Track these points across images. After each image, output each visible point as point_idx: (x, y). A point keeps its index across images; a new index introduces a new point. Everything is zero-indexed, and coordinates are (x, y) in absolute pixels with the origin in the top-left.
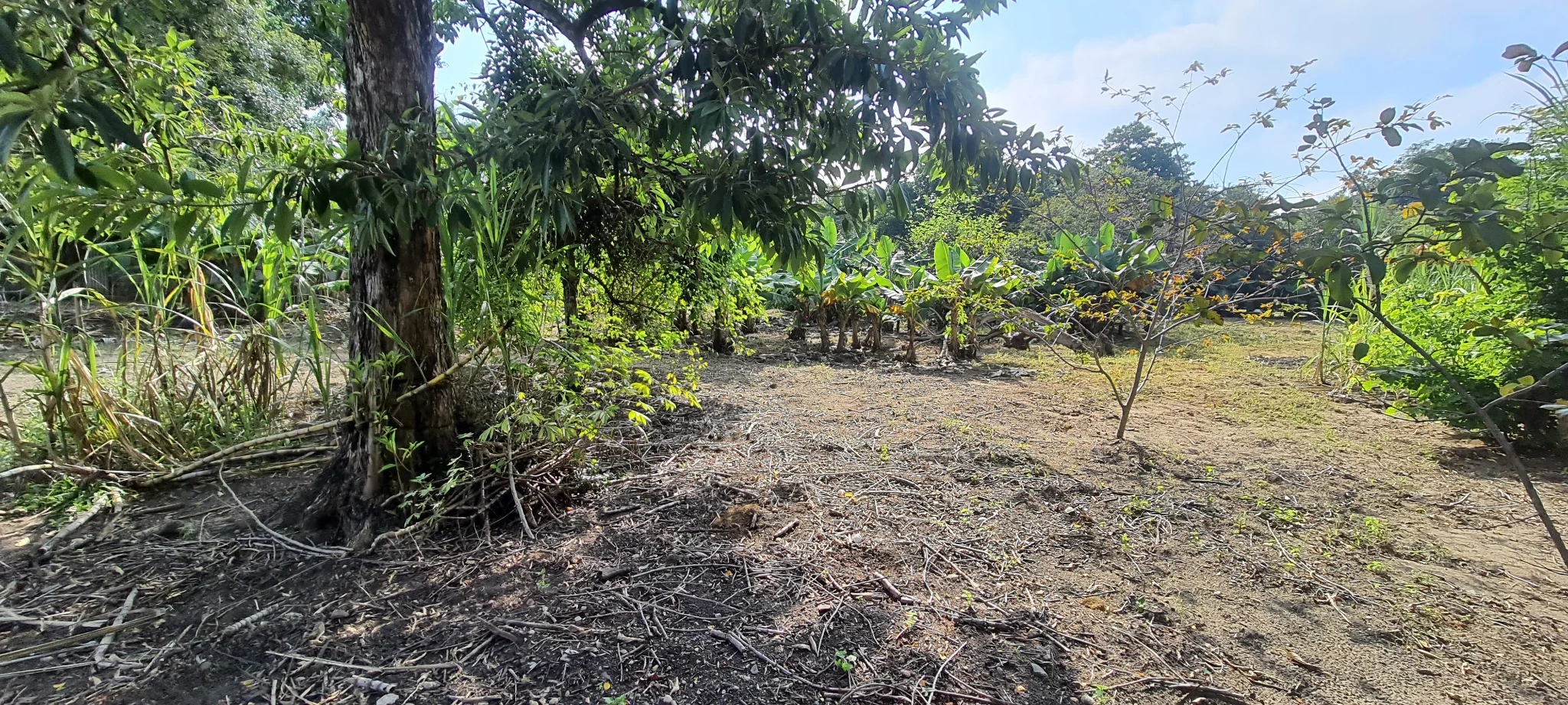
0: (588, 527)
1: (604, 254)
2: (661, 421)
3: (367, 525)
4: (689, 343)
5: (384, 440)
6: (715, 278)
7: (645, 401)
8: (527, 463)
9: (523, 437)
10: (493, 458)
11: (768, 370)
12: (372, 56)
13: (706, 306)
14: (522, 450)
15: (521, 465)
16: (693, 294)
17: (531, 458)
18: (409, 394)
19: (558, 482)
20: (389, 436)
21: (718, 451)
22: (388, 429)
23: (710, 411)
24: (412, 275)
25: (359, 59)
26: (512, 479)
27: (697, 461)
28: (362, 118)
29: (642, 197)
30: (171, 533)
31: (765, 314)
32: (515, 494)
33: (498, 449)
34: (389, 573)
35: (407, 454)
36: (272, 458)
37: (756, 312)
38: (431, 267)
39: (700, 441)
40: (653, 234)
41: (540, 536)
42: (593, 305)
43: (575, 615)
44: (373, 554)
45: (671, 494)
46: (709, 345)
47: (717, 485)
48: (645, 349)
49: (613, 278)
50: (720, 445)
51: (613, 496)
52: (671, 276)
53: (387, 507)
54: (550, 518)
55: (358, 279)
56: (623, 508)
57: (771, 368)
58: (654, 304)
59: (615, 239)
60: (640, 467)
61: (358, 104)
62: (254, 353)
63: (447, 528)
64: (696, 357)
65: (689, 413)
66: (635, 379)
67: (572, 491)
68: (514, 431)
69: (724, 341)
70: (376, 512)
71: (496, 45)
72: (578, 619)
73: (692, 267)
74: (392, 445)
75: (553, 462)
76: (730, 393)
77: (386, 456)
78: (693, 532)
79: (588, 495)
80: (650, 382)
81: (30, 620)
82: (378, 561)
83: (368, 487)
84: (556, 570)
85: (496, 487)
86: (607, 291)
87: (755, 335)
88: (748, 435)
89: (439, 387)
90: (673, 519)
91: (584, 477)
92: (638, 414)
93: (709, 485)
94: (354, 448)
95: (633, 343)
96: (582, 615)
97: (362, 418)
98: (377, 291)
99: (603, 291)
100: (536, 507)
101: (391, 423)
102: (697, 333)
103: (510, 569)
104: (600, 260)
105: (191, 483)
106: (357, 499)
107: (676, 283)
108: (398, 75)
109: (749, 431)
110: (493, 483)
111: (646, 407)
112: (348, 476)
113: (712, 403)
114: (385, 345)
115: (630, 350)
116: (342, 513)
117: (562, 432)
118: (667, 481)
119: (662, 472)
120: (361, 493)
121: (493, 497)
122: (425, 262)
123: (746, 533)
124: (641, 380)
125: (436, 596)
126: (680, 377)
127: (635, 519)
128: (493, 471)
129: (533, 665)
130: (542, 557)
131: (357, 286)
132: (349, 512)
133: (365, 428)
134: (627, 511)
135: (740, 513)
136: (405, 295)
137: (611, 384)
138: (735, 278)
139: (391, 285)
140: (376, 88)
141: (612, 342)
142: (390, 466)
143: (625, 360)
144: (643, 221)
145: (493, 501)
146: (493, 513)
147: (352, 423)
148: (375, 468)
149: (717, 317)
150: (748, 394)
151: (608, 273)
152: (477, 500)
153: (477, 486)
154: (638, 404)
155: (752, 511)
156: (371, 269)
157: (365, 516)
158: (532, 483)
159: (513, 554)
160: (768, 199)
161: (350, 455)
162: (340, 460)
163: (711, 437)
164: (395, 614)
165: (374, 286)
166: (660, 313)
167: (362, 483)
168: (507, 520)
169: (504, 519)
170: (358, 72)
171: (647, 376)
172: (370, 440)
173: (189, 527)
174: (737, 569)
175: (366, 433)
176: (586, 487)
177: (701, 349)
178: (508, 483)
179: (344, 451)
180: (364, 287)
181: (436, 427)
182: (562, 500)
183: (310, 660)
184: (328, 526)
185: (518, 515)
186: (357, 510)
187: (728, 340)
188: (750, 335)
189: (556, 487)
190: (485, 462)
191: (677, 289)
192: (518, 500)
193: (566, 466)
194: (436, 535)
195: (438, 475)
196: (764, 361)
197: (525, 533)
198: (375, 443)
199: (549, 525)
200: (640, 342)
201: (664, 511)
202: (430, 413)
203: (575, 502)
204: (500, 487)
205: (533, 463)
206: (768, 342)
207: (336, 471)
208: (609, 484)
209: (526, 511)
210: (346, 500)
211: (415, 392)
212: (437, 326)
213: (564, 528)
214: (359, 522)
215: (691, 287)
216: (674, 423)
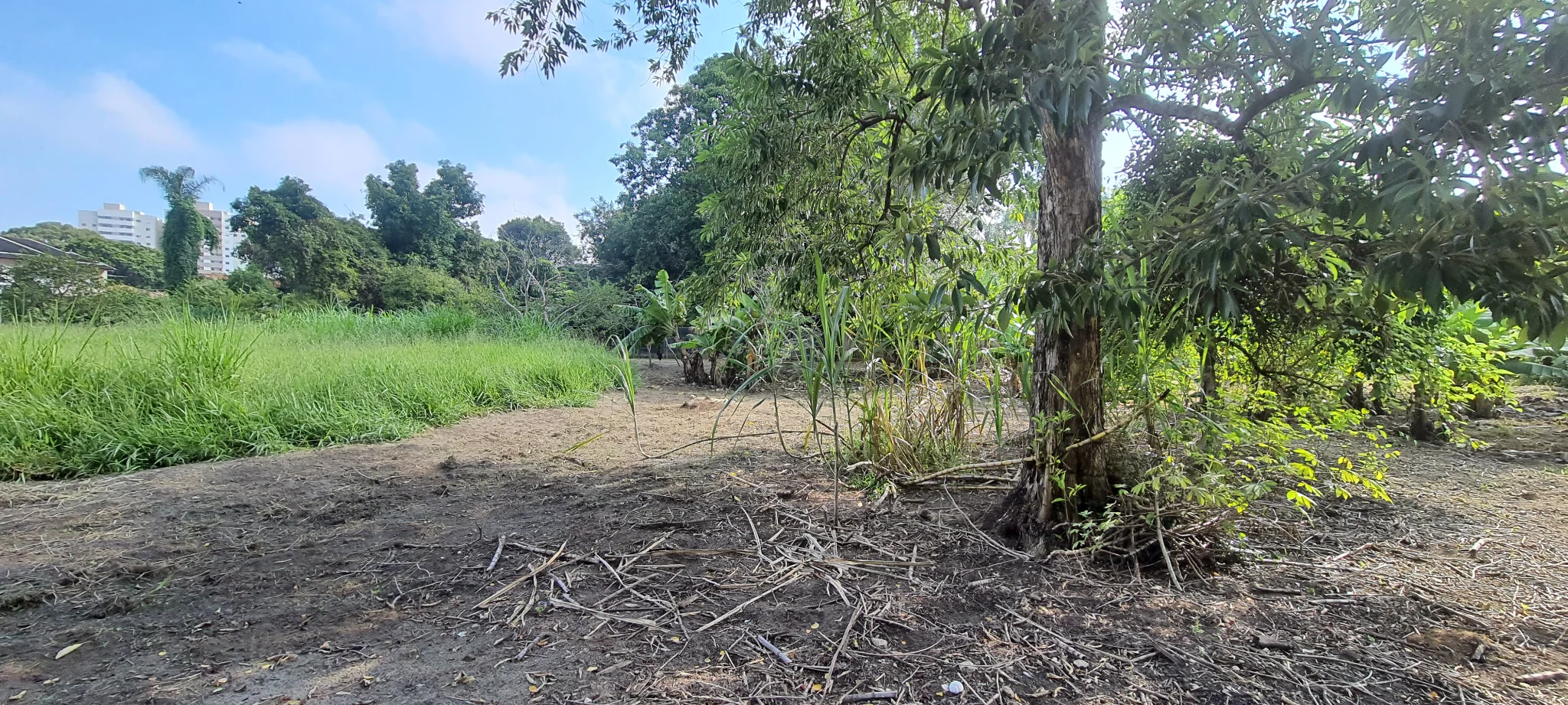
0: (1238, 596)
1: (1247, 320)
2: (1330, 509)
3: (1041, 542)
4: (1368, 424)
5: (1057, 479)
6: (1416, 347)
7: (1308, 482)
8: (1172, 522)
9: (1172, 496)
10: (1143, 511)
11: (1516, 473)
12: (1060, 190)
13: (1399, 379)
14: (1168, 509)
15: (1167, 522)
16: (1377, 366)
17: (1175, 518)
18: (1076, 445)
19: (1204, 546)
20: (1060, 475)
21: (1417, 560)
22: (1059, 471)
23: (1404, 512)
24: (1079, 350)
25: (1051, 194)
26: (1160, 532)
27: (1381, 565)
28: (1049, 235)
29: (1305, 263)
30: (924, 517)
31: (1513, 393)
32: (1164, 548)
33: (1146, 504)
34: (1062, 582)
35: (1073, 492)
36: (968, 481)
37: (1492, 390)
38: (1093, 344)
39: (1386, 543)
40: (1321, 305)
41: (1187, 590)
42: (1230, 374)
43: (1233, 664)
44: (1046, 564)
45: (1343, 591)
46: (1404, 430)
47: (1416, 598)
48: (1307, 427)
49: (1257, 344)
50: (1421, 554)
51: (1266, 574)
52: (1342, 344)
53: (1056, 532)
54: (1197, 577)
55: (1039, 354)
56: (1280, 590)
57: (1526, 471)
58: (1315, 376)
59: (1262, 303)
60: (1301, 555)
61: (1048, 226)
62: (955, 404)
63: (1101, 560)
64: (1381, 442)
65: (1371, 509)
66: (1295, 458)
67: (1218, 559)
68: (1163, 489)
69: (1430, 427)
70: (1048, 534)
71: (1141, 138)
72: (1236, 668)
73: (1376, 334)
74: (1062, 484)
75: (1197, 526)
76: (1440, 495)
77: (1057, 492)
78: (1377, 638)
79: (1236, 568)
80: (1314, 463)
81: (875, 548)
82: (1053, 570)
83: (1042, 512)
84: (1209, 623)
85: (1144, 537)
86: (1251, 359)
87: (1492, 421)
88: (1474, 551)
89: (1099, 442)
90: (1344, 616)
91: (1232, 548)
92: (1300, 495)
93: (1401, 594)
94: (1032, 482)
95: (1291, 420)
96: (1240, 666)
97: (1041, 459)
98: (1054, 364)
99: (1245, 359)
100: (1183, 564)
101: (1061, 466)
102: (1381, 412)
103: (1163, 608)
104: (1241, 326)
105: (926, 488)
106: (1034, 521)
107: (1351, 352)
108: (1077, 200)
109: (1476, 547)
110: (1141, 532)
111: (1309, 488)
112: (1027, 502)
113: (1408, 502)
114: (1057, 405)
115: (1288, 427)
116: (1022, 529)
117: (1212, 498)
118: (1336, 577)
119: (1330, 566)
120: (1036, 516)
121: (1143, 544)
122: (1089, 340)
123: (1464, 662)
124: (1302, 460)
125: (1101, 609)
126: (1357, 465)
127: (1295, 603)
128: (1143, 521)
129: (1196, 687)
130: (1191, 608)
131: (1040, 360)
132: (1028, 529)
133: (1043, 467)
134: (1284, 593)
135: (1456, 639)
136: (1074, 367)
137: (1267, 459)
138: (1451, 345)
139: (1063, 358)
140: (1060, 213)
141: (1264, 416)
142: (1060, 499)
143: (1280, 436)
144: (1309, 291)
145: (1143, 548)
146: (1142, 558)
147: (1034, 462)
148: (1048, 502)
149: (1417, 394)
150: (1477, 501)
151: (1252, 340)
152: (1127, 544)
153: (1127, 532)
154: (1300, 485)
155: (1479, 642)
156: (1051, 347)
157: (1040, 535)
158: (1179, 541)
159: (1162, 597)
160: (1504, 265)
161: (1028, 486)
162: (1021, 489)
163: (1404, 542)
164: (1072, 611)
165: (1052, 360)
166: (1323, 386)
167: (1037, 510)
168: (1154, 569)
169: (1152, 565)
170: (1049, 203)
171: (1310, 456)
172: (1046, 477)
173: (933, 515)
174: (1447, 694)
175: (1043, 471)
176: (1234, 558)
177: (1389, 434)
178: (1156, 535)
179: (1023, 483)
180: (1045, 360)
181: (1092, 475)
182: (1208, 564)
183: (1024, 619)
184: (1011, 535)
185: (1166, 567)
186: (1033, 528)
187: (1437, 425)
188: (1482, 421)
189: (1201, 550)
190: (1134, 513)
191: (1351, 359)
192: (1166, 552)
193: (1210, 532)
194: (1094, 564)
195: (1098, 515)
196: (1511, 460)
197: (1173, 584)
198: (1049, 480)
199: (1197, 583)
200: (1300, 419)
201: (1333, 605)
202: (1088, 463)
203: (1221, 570)
204: (1147, 538)
205: (1178, 523)
206: (1521, 433)
207: (1018, 496)
208: (1261, 563)
209: (1173, 565)
210: (1026, 520)
211: (1081, 444)
212: (1096, 392)
213: (1213, 589)
214: (1035, 538)
215: (1374, 357)
216: (1345, 517)
